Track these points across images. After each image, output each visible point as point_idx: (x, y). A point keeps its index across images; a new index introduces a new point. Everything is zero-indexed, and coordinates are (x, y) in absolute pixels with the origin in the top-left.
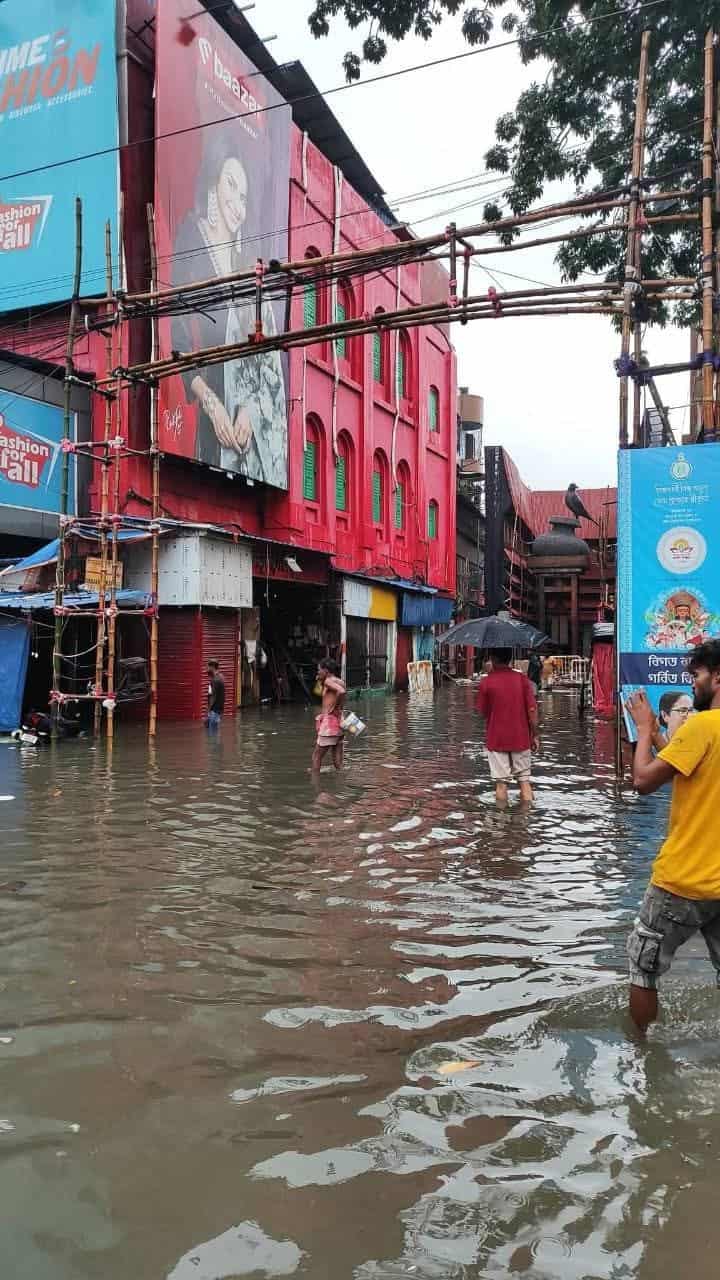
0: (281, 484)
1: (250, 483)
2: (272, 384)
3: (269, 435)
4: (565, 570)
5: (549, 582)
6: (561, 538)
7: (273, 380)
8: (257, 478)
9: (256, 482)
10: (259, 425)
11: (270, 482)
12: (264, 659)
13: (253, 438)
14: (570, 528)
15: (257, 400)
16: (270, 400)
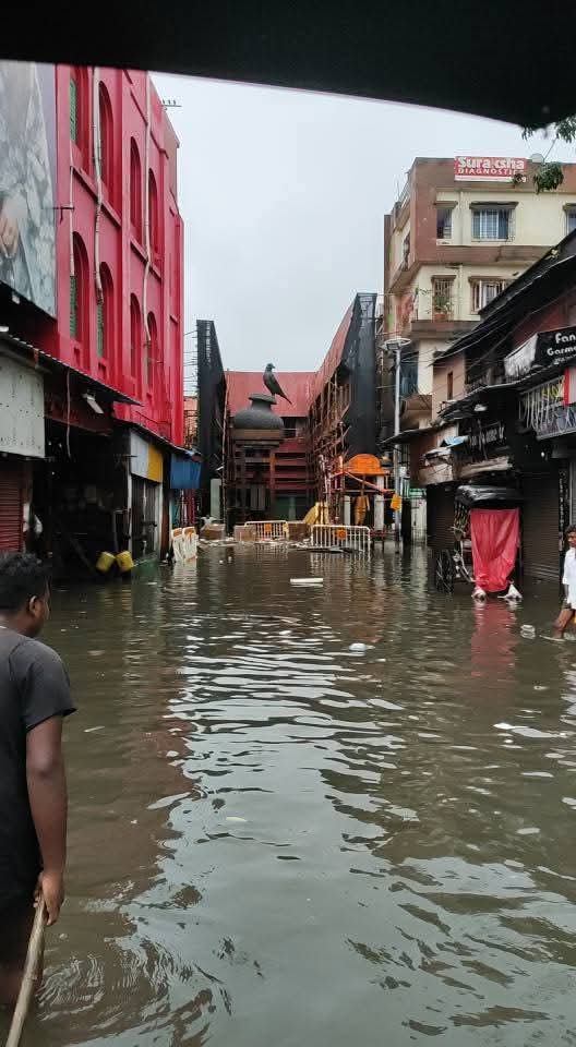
0: (50, 309)
1: (16, 300)
2: (40, 179)
3: (37, 243)
4: (263, 443)
5: (250, 453)
6: (260, 413)
7: (41, 176)
8: (23, 293)
9: (22, 298)
10: (27, 227)
11: (38, 303)
12: (39, 528)
13: (20, 243)
14: (268, 404)
15: (24, 193)
16: (37, 199)
